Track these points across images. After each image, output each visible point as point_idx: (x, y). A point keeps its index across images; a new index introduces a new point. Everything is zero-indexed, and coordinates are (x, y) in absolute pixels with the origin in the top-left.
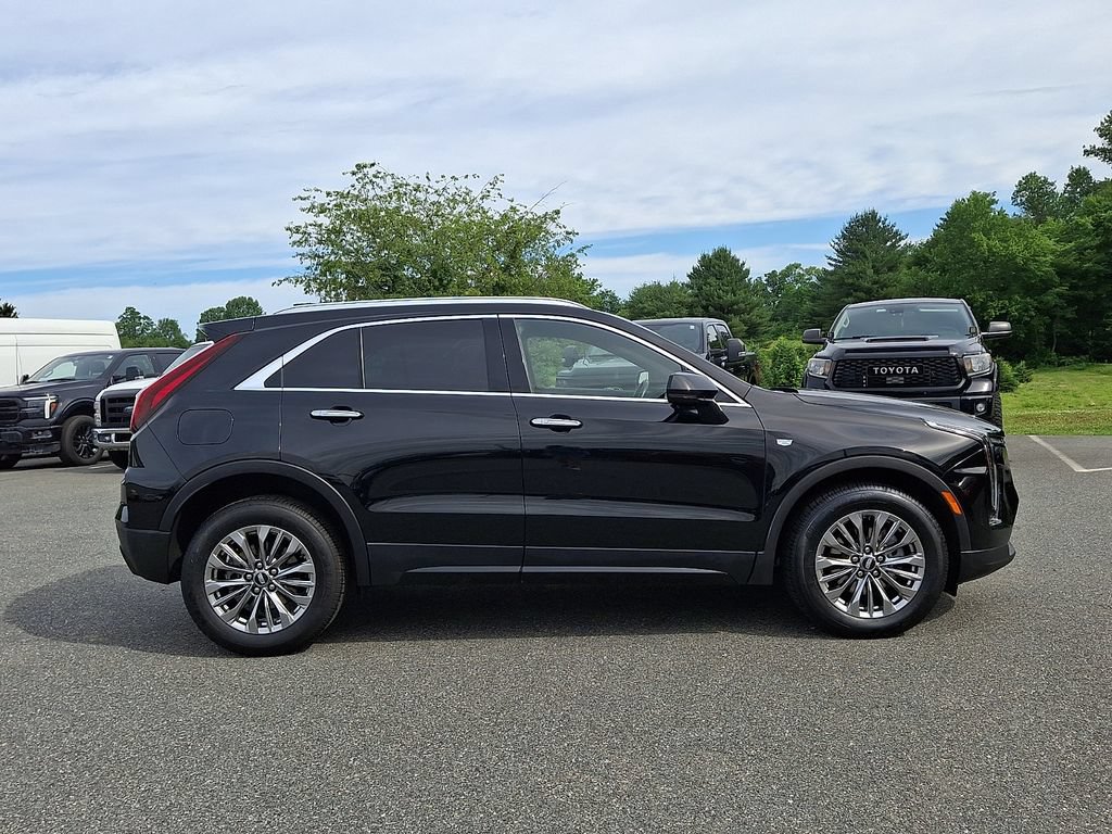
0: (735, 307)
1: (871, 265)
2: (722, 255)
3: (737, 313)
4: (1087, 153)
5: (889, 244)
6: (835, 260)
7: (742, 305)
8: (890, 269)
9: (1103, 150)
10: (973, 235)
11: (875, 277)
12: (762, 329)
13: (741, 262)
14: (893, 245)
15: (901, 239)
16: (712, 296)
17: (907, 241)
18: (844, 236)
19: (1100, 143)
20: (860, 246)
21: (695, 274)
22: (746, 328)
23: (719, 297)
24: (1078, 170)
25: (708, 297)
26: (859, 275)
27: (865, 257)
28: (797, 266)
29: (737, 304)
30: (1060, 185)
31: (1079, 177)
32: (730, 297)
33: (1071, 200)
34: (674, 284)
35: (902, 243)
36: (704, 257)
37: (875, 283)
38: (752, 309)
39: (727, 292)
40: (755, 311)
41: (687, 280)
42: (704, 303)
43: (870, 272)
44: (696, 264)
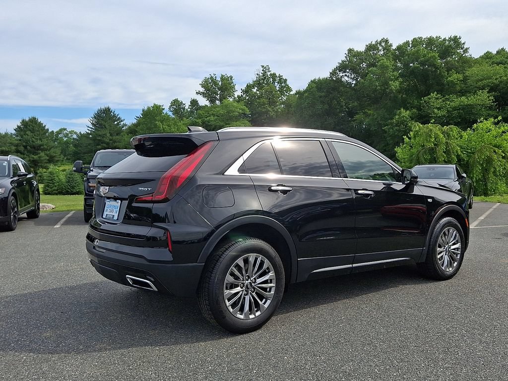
0: (42, 147)
1: (108, 132)
2: (34, 121)
3: (43, 150)
4: (197, 93)
5: (116, 123)
6: (91, 128)
7: (46, 147)
8: (117, 135)
9: (203, 93)
10: (157, 122)
11: (111, 137)
12: (56, 159)
13: (44, 125)
14: (118, 124)
15: (122, 121)
16: (29, 141)
17: (124, 122)
18: (95, 117)
19: (202, 90)
20: (103, 122)
21: (19, 129)
22: (48, 158)
23: (33, 142)
24: (194, 100)
25: (27, 141)
26: (104, 136)
27: (106, 128)
28: (65, 129)
29: (43, 145)
30: (187, 105)
31: (194, 103)
32: (39, 142)
33: (192, 112)
34: (6, 134)
35: (122, 123)
36: (23, 121)
37: (110, 140)
38: (50, 149)
39: (37, 139)
40: (52, 150)
41: (14, 132)
42: (24, 144)
43: (108, 135)
44: (19, 124)
